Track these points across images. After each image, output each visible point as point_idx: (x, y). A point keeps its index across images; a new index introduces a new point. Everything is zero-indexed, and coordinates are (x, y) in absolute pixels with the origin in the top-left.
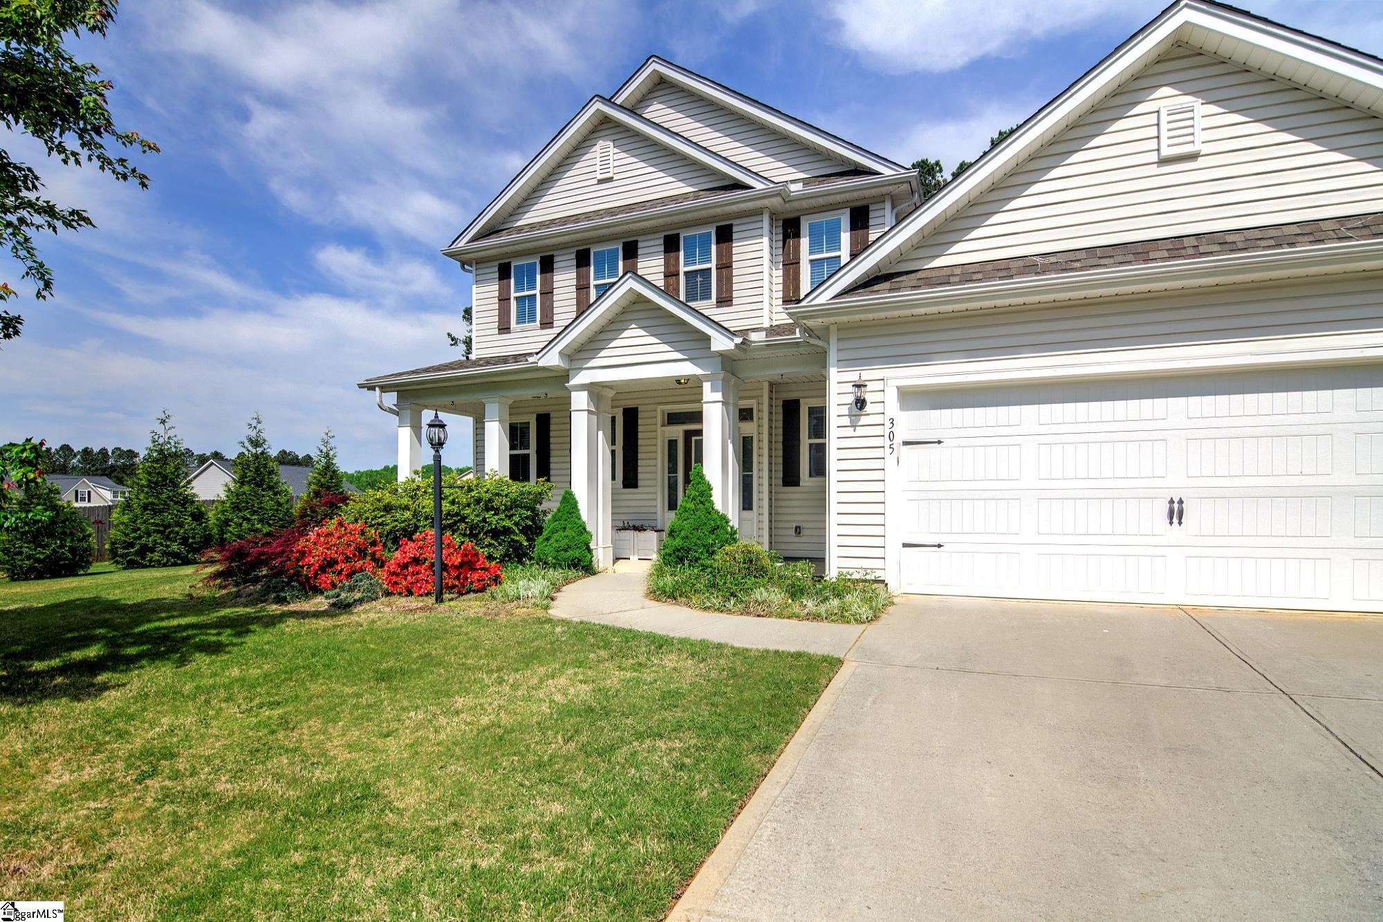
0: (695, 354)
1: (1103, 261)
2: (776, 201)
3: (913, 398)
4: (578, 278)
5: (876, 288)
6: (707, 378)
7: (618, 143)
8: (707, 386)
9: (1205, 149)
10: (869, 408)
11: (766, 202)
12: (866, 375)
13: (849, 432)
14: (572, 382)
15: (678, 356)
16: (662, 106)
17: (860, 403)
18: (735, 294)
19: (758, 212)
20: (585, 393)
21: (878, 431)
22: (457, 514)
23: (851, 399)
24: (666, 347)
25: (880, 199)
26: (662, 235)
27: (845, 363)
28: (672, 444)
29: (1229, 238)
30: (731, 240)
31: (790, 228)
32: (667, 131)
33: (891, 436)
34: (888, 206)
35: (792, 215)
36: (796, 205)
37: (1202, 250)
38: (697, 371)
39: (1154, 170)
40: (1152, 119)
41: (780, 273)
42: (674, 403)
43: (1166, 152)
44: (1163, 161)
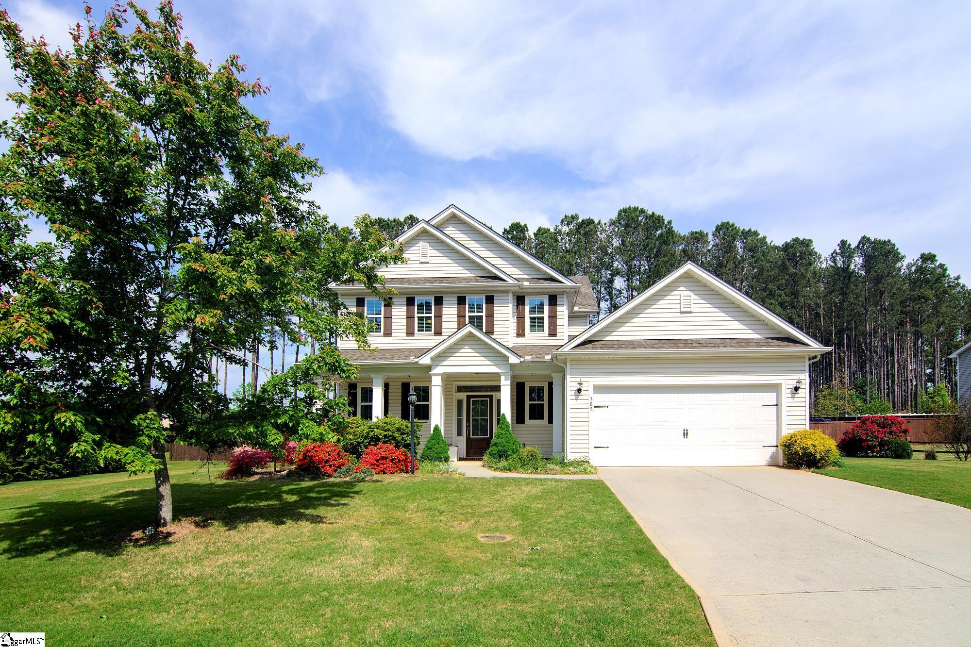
0: (497, 363)
1: (664, 346)
2: (516, 289)
3: (599, 389)
4: (408, 311)
5: (587, 346)
6: (503, 374)
7: (432, 244)
8: (503, 378)
9: (694, 310)
10: (583, 393)
11: (512, 288)
12: (583, 379)
13: (575, 402)
14: (433, 372)
15: (490, 363)
16: (454, 229)
17: (579, 391)
18: (495, 330)
19: (507, 292)
20: (440, 378)
21: (586, 402)
22: (391, 436)
23: (575, 389)
24: (484, 359)
25: (562, 293)
26: (457, 295)
27: (572, 374)
28: (460, 402)
29: (701, 342)
30: (493, 303)
31: (520, 300)
32: (462, 245)
33: (591, 404)
34: (565, 297)
35: (522, 294)
36: (525, 291)
37: (694, 345)
38: (500, 371)
39: (679, 315)
40: (678, 297)
41: (515, 321)
42: (463, 381)
43: (683, 310)
44: (682, 313)
